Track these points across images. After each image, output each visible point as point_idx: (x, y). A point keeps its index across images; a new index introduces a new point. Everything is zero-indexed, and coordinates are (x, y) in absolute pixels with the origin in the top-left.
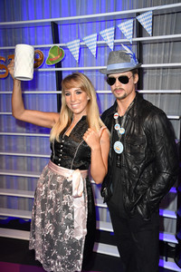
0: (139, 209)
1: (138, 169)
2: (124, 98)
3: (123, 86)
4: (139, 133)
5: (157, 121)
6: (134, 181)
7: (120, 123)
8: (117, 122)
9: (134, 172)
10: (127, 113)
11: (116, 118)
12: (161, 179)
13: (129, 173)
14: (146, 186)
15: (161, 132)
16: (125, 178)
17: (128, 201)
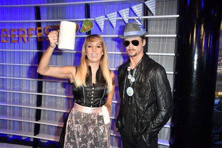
0: (143, 137)
1: (144, 108)
2: (135, 56)
3: (135, 47)
4: (145, 81)
5: (159, 73)
6: (140, 116)
7: (132, 74)
8: (129, 73)
9: (140, 110)
10: (137, 67)
11: (129, 70)
12: (160, 115)
13: (136, 110)
14: (149, 120)
15: (161, 81)
16: (134, 114)
17: (135, 131)
